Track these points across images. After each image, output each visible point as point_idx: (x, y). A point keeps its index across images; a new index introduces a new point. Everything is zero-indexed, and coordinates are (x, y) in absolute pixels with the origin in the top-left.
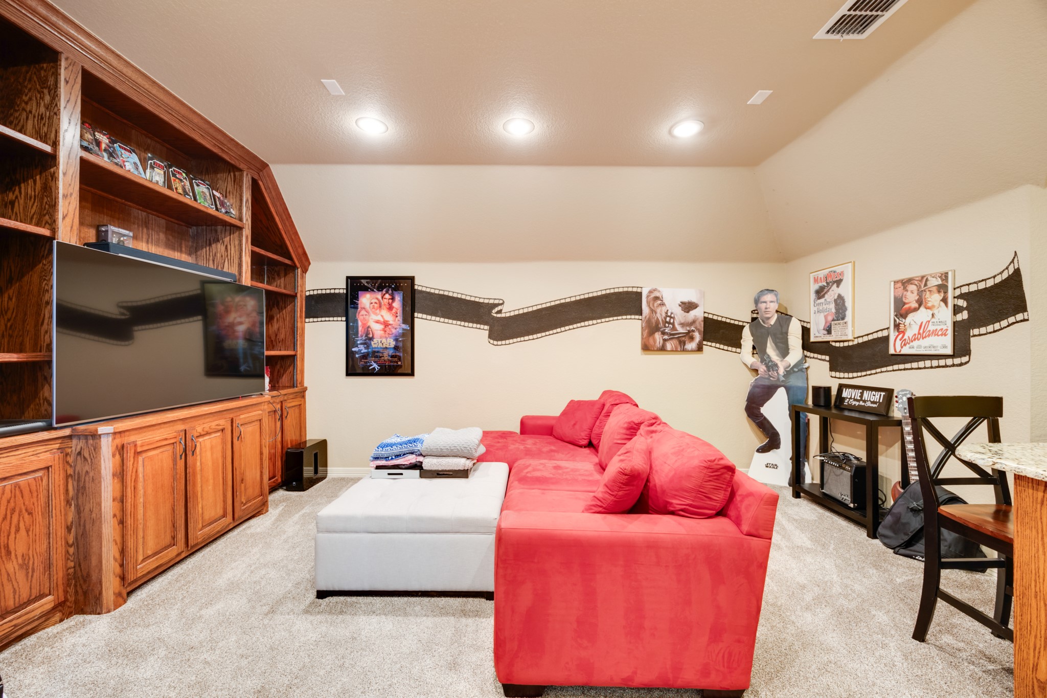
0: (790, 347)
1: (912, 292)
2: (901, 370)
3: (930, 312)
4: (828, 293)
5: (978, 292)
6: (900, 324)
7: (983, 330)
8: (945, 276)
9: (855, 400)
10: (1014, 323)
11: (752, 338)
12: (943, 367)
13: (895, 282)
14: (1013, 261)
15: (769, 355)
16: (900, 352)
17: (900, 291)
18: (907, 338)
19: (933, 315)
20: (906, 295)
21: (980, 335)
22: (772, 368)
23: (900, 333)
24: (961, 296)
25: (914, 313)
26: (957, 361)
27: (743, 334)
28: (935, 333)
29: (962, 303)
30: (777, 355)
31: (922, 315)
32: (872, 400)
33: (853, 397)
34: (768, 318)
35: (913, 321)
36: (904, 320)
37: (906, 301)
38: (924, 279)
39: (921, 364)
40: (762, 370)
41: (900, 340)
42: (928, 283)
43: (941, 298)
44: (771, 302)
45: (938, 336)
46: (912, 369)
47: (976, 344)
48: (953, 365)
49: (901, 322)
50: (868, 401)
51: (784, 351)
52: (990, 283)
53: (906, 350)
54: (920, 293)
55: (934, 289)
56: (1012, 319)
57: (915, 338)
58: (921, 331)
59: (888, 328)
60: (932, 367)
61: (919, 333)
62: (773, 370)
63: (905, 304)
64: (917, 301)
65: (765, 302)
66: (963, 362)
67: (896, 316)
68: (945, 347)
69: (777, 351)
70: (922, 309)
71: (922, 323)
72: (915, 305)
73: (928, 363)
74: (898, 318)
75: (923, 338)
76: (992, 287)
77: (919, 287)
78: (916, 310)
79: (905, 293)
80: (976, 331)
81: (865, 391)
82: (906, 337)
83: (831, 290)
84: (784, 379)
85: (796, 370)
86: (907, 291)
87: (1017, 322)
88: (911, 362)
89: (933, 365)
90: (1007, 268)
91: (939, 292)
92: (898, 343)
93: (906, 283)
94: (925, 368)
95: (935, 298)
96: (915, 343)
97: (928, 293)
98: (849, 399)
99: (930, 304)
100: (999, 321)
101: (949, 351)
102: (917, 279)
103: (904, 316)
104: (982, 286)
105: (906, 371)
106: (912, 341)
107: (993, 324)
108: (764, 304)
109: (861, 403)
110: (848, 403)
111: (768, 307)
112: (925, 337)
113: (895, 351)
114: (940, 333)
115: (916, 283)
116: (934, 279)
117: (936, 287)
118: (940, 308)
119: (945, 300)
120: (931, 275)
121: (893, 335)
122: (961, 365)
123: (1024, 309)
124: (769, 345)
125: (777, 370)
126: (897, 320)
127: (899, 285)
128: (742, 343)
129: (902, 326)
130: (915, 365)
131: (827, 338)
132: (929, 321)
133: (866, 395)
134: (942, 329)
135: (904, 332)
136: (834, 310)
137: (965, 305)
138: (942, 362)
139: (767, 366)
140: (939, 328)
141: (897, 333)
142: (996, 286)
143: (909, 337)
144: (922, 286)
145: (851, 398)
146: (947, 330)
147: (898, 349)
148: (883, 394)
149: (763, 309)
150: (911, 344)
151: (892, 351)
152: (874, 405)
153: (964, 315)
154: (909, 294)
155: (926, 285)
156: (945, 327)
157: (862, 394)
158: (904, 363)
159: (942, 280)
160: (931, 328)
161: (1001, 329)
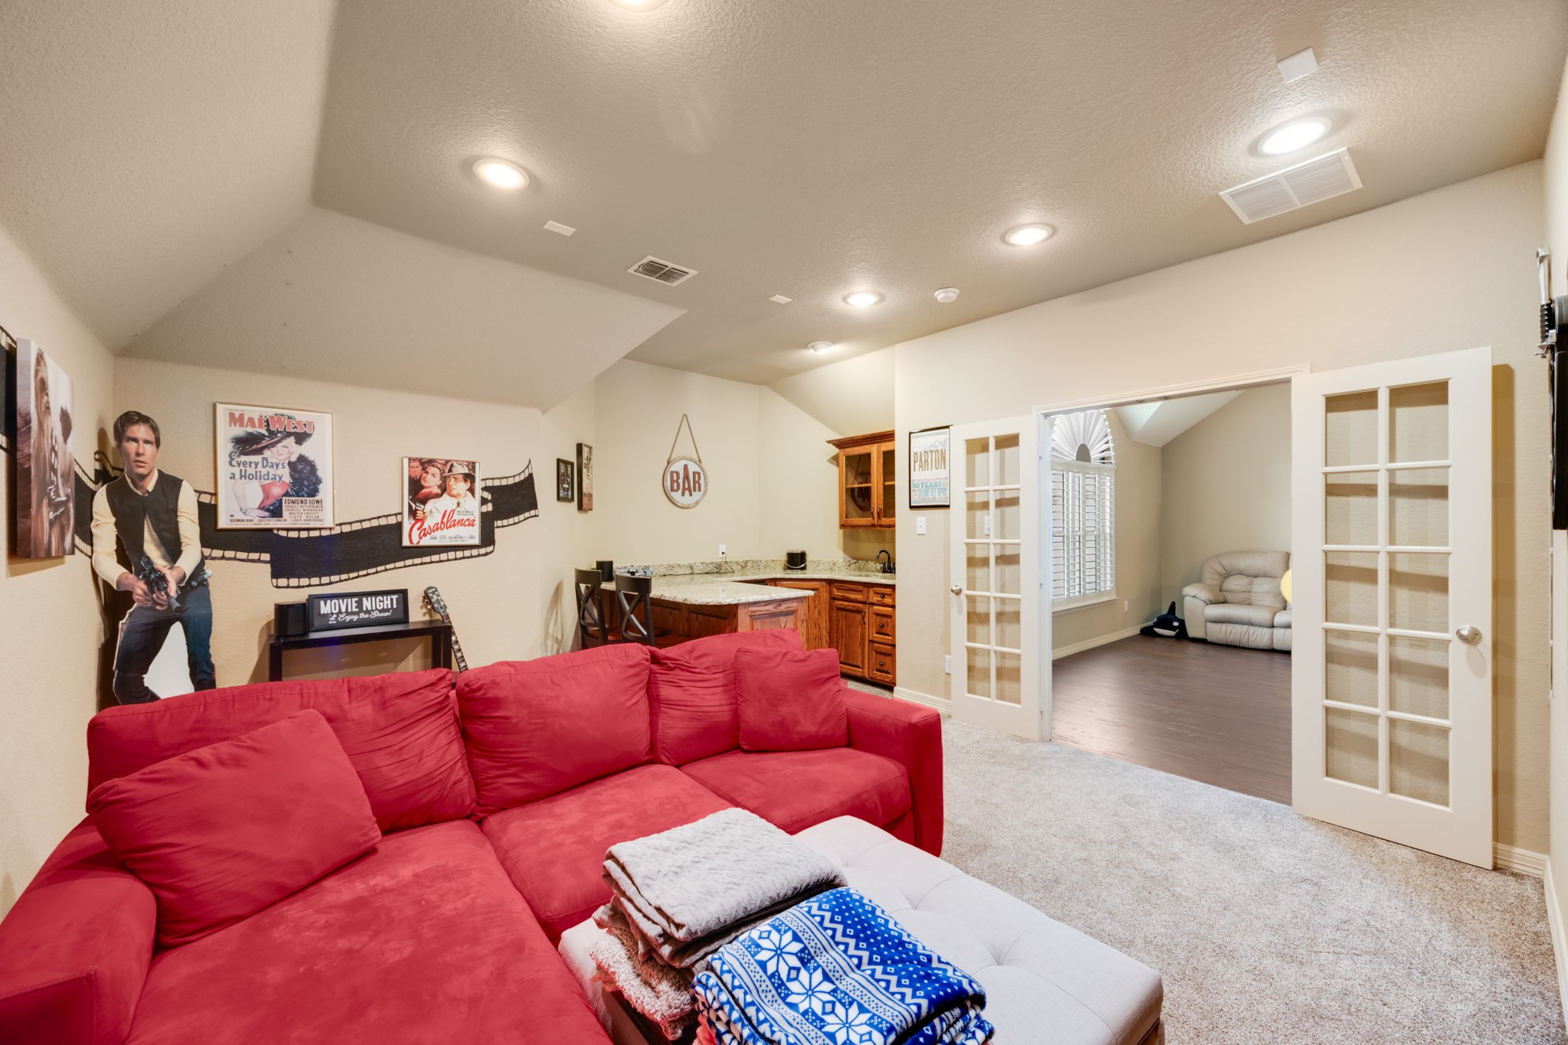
0: (183, 540)
1: (433, 475)
2: (416, 565)
3: (455, 501)
4: (274, 449)
5: (501, 487)
6: (416, 510)
7: (505, 522)
8: (472, 465)
9: (348, 613)
10: (528, 518)
11: (114, 520)
12: (468, 557)
13: (410, 459)
14: (528, 467)
15: (148, 558)
16: (419, 542)
17: (418, 470)
18: (427, 528)
19: (458, 504)
20: (425, 478)
21: (503, 526)
22: (157, 584)
23: (417, 521)
24: (485, 489)
25: (436, 500)
26: (483, 551)
27: (94, 509)
28: (461, 523)
29: (488, 495)
30: (164, 557)
31: (445, 503)
32: (380, 608)
33: (343, 610)
34: (143, 477)
35: (435, 510)
36: (422, 506)
37: (425, 485)
38: (449, 465)
39: (444, 556)
40: (139, 591)
41: (418, 529)
42: (453, 469)
43: (468, 487)
44: (146, 442)
45: (465, 526)
46: (432, 562)
47: (498, 534)
48: (479, 555)
49: (418, 508)
50: (373, 611)
51: (173, 549)
52: (511, 481)
53: (426, 541)
54: (444, 479)
55: (460, 477)
56: (527, 514)
57: (437, 527)
58: (445, 520)
59: (401, 514)
60: (456, 559)
61: (442, 523)
62: (159, 590)
63: (423, 487)
64: (439, 487)
65: (135, 440)
66: (488, 551)
67: (411, 500)
68: (472, 537)
69: (163, 549)
70: (445, 495)
71: (446, 511)
72: (439, 491)
73: (452, 555)
74: (415, 503)
75: (447, 528)
76: (512, 485)
77: (442, 472)
78: (438, 496)
79: (424, 475)
80: (499, 523)
81: (364, 599)
82: (426, 526)
83: (279, 445)
84: (178, 605)
85: (194, 583)
86: (427, 473)
87: (531, 517)
88: (430, 555)
89: (458, 557)
90: (524, 471)
91: (465, 481)
92: (415, 533)
93: (426, 464)
94: (448, 560)
95: (461, 487)
96: (438, 534)
97: (453, 480)
98: (337, 614)
99: (454, 492)
100: (518, 515)
101: (476, 541)
102: (441, 462)
103: (424, 501)
104: (504, 482)
105: (423, 566)
106: (434, 531)
107: (513, 517)
108: (134, 444)
109: (362, 615)
110: (337, 619)
111: (141, 451)
112: (450, 527)
113: (411, 542)
114: (467, 523)
115: (439, 466)
116: (460, 467)
117: (462, 475)
118: (466, 498)
119: (472, 490)
120: (457, 461)
121: (407, 523)
122: (486, 554)
123: (535, 507)
124: (147, 535)
125: (166, 588)
126: (414, 506)
127: (417, 464)
128: (94, 530)
129: (420, 514)
130: (435, 558)
131: (272, 523)
132: (454, 511)
133: (367, 603)
134: (469, 520)
135: (422, 521)
136: (287, 479)
137: (490, 498)
138: (467, 553)
139: (149, 583)
140: (465, 518)
141: (413, 522)
142: (515, 484)
143: (430, 527)
144: (447, 471)
145: (340, 612)
146: (474, 520)
147: (415, 540)
148: (395, 597)
149: (133, 456)
150: (433, 534)
151: (406, 542)
152: (387, 614)
153: (489, 507)
154: (429, 477)
155: (450, 471)
156: (472, 518)
157: (360, 604)
158: (421, 557)
159: (470, 470)
160: (456, 517)
161: (520, 522)
